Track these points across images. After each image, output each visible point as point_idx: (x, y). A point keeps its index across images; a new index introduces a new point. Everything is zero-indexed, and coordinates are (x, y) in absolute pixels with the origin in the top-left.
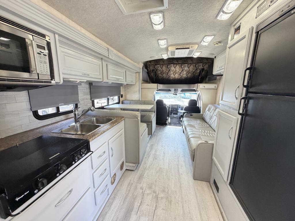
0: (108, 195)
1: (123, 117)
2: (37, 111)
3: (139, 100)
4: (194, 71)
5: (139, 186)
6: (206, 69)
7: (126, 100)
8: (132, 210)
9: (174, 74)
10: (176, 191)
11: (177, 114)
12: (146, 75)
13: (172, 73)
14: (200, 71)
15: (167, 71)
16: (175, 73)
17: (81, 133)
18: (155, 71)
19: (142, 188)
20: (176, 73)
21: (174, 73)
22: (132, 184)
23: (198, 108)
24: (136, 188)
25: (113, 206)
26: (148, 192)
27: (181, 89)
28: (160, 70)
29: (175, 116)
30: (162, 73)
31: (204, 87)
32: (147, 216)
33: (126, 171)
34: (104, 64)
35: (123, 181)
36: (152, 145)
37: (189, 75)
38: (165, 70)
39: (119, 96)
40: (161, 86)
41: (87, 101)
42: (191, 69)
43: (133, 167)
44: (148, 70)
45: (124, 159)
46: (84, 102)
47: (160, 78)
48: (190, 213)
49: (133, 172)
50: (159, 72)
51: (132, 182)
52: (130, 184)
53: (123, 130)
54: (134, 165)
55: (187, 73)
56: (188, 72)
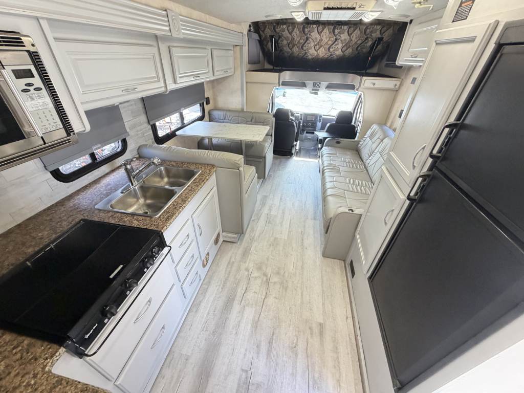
0: (200, 280)
1: (213, 166)
2: (58, 169)
3: (242, 110)
4: (359, 42)
5: (243, 266)
6: (387, 39)
7: (216, 109)
8: (234, 299)
9: (317, 47)
10: (295, 275)
11: (313, 133)
12: (256, 48)
13: (312, 44)
14: (374, 44)
15: (302, 41)
16: (319, 45)
17: (145, 200)
18: (275, 39)
19: (247, 270)
20: (321, 46)
21: (316, 45)
22: (233, 262)
23: (354, 127)
24: (238, 270)
25: (208, 294)
26: (256, 274)
27: (326, 84)
28: (287, 37)
29: (308, 137)
30: (291, 44)
31: (372, 86)
32: (254, 306)
33: (224, 243)
34: (163, 47)
35: (220, 258)
36: (265, 197)
37: (349, 52)
38: (297, 39)
39: (201, 102)
40: (287, 75)
41: (142, 127)
42: (354, 37)
43: (234, 238)
44: (260, 36)
45: (219, 229)
46: (137, 131)
47: (286, 54)
48: (309, 303)
49: (234, 245)
50: (285, 42)
51: (233, 260)
52: (230, 264)
53: (215, 188)
54: (236, 236)
55: (344, 47)
56: (347, 45)
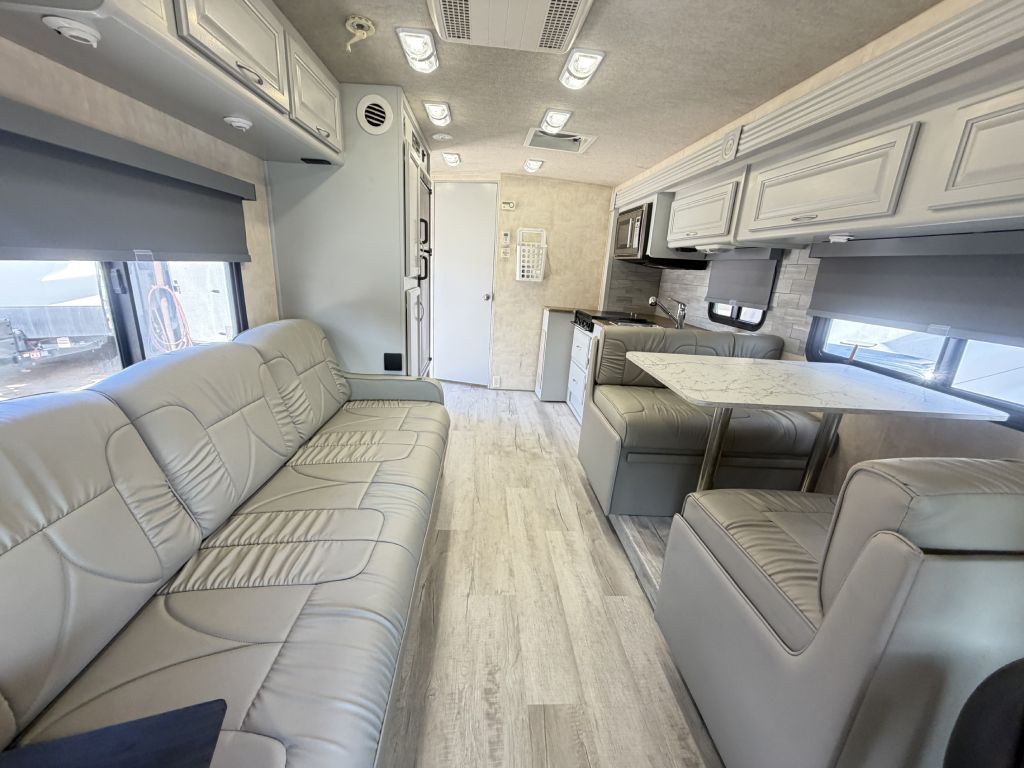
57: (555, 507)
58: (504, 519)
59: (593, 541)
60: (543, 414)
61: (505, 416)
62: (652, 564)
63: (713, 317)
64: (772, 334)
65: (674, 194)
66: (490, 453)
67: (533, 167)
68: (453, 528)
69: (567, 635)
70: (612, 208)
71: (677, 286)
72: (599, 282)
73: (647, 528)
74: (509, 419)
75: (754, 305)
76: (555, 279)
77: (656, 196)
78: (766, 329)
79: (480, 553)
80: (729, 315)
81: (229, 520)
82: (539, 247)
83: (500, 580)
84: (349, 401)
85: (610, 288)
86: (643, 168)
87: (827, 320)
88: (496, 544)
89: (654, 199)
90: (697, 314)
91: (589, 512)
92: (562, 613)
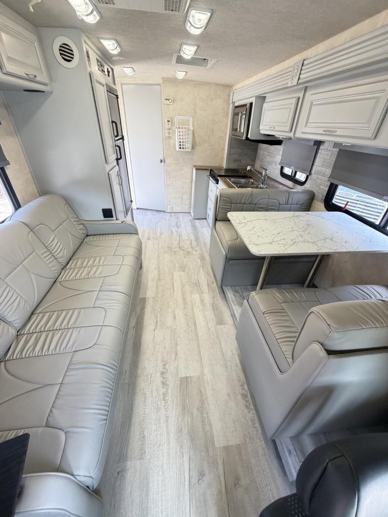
57: (197, 281)
58: (172, 290)
59: (214, 298)
60: (194, 227)
61: (174, 229)
62: (237, 310)
63: (283, 175)
64: (310, 189)
65: (265, 97)
66: (167, 252)
67: (181, 75)
68: (147, 296)
69: (198, 346)
70: (231, 102)
71: (266, 153)
72: (223, 150)
73: (238, 292)
74: (177, 232)
75: (303, 171)
76: (198, 148)
77: (255, 98)
78: (307, 186)
79: (161, 309)
80: (290, 174)
81: (30, 318)
82: (189, 129)
83: (169, 321)
84: (87, 236)
85: (229, 154)
86: (248, 77)
87: (336, 186)
88: (168, 303)
89: (253, 100)
90: (274, 172)
91: (213, 283)
92: (197, 336)
